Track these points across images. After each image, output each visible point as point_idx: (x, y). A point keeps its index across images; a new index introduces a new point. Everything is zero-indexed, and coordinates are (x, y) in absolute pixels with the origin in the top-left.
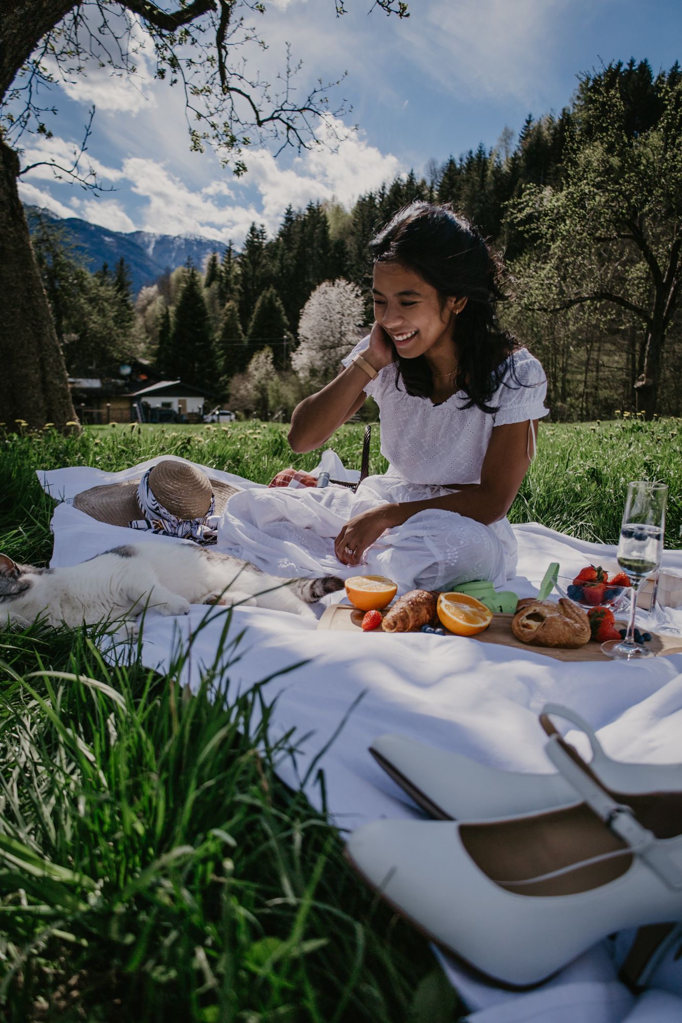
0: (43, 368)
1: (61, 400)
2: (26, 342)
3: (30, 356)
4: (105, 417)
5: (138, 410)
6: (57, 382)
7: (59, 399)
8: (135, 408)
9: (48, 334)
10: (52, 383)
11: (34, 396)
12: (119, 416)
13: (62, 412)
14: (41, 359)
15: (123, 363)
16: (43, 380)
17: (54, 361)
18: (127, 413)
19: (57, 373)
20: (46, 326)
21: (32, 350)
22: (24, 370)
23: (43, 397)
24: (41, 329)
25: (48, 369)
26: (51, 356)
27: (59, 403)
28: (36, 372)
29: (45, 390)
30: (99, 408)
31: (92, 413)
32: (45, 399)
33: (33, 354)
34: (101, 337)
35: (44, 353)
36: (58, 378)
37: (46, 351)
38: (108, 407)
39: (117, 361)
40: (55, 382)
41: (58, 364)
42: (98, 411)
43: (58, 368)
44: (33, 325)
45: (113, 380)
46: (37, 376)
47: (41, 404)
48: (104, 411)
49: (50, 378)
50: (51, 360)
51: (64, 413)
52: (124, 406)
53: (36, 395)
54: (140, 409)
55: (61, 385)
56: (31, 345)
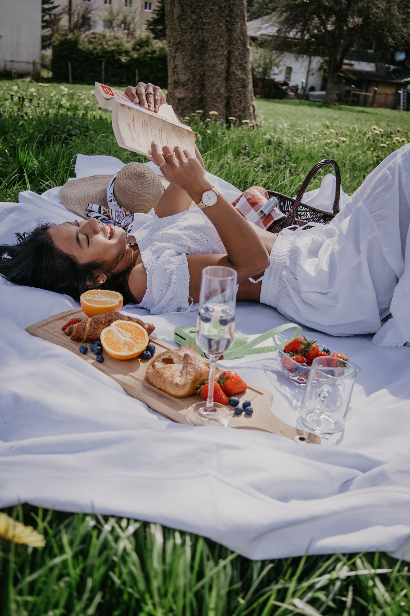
0: (229, 60)
1: (240, 89)
2: (218, 36)
3: (219, 48)
4: (370, 100)
5: (402, 96)
6: (238, 73)
7: (237, 88)
8: (400, 94)
9: (238, 30)
10: (234, 73)
11: (217, 84)
12: (383, 100)
13: (238, 99)
14: (229, 52)
15: (396, 50)
16: (228, 71)
17: (239, 54)
18: (391, 98)
19: (241, 65)
20: (238, 22)
21: (222, 43)
22: (213, 61)
23: (225, 85)
24: (233, 25)
25: (233, 61)
26: (237, 49)
27: (238, 91)
28: (222, 63)
29: (227, 79)
30: (367, 91)
31: (359, 95)
32: (226, 87)
33: (222, 47)
34: (380, 22)
35: (232, 46)
36: (241, 69)
37: (234, 45)
38: (376, 90)
39: (392, 47)
40: (236, 73)
41: (242, 57)
42: (364, 93)
43: (242, 60)
44: (227, 21)
45: (387, 65)
46: (223, 66)
47: (222, 91)
48: (370, 94)
49: (233, 69)
50: (237, 53)
51: (240, 101)
52: (390, 91)
53: (219, 84)
54: (404, 95)
55: (242, 76)
56: (221, 39)
